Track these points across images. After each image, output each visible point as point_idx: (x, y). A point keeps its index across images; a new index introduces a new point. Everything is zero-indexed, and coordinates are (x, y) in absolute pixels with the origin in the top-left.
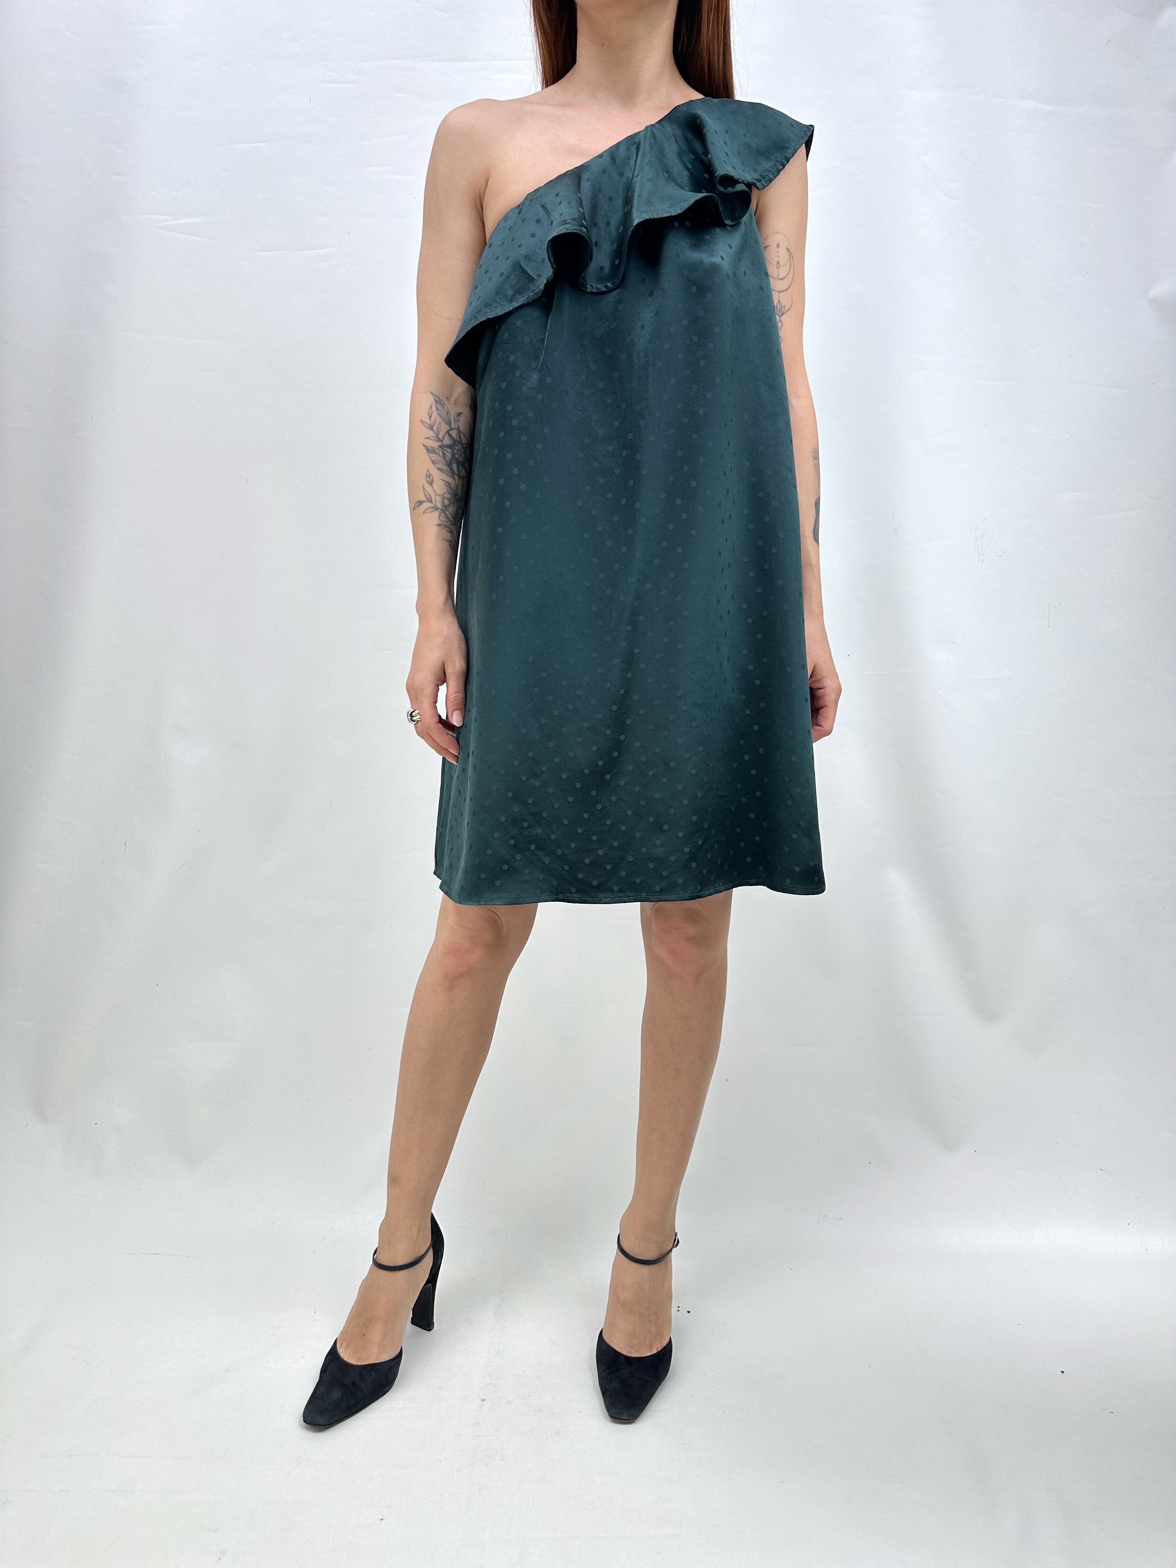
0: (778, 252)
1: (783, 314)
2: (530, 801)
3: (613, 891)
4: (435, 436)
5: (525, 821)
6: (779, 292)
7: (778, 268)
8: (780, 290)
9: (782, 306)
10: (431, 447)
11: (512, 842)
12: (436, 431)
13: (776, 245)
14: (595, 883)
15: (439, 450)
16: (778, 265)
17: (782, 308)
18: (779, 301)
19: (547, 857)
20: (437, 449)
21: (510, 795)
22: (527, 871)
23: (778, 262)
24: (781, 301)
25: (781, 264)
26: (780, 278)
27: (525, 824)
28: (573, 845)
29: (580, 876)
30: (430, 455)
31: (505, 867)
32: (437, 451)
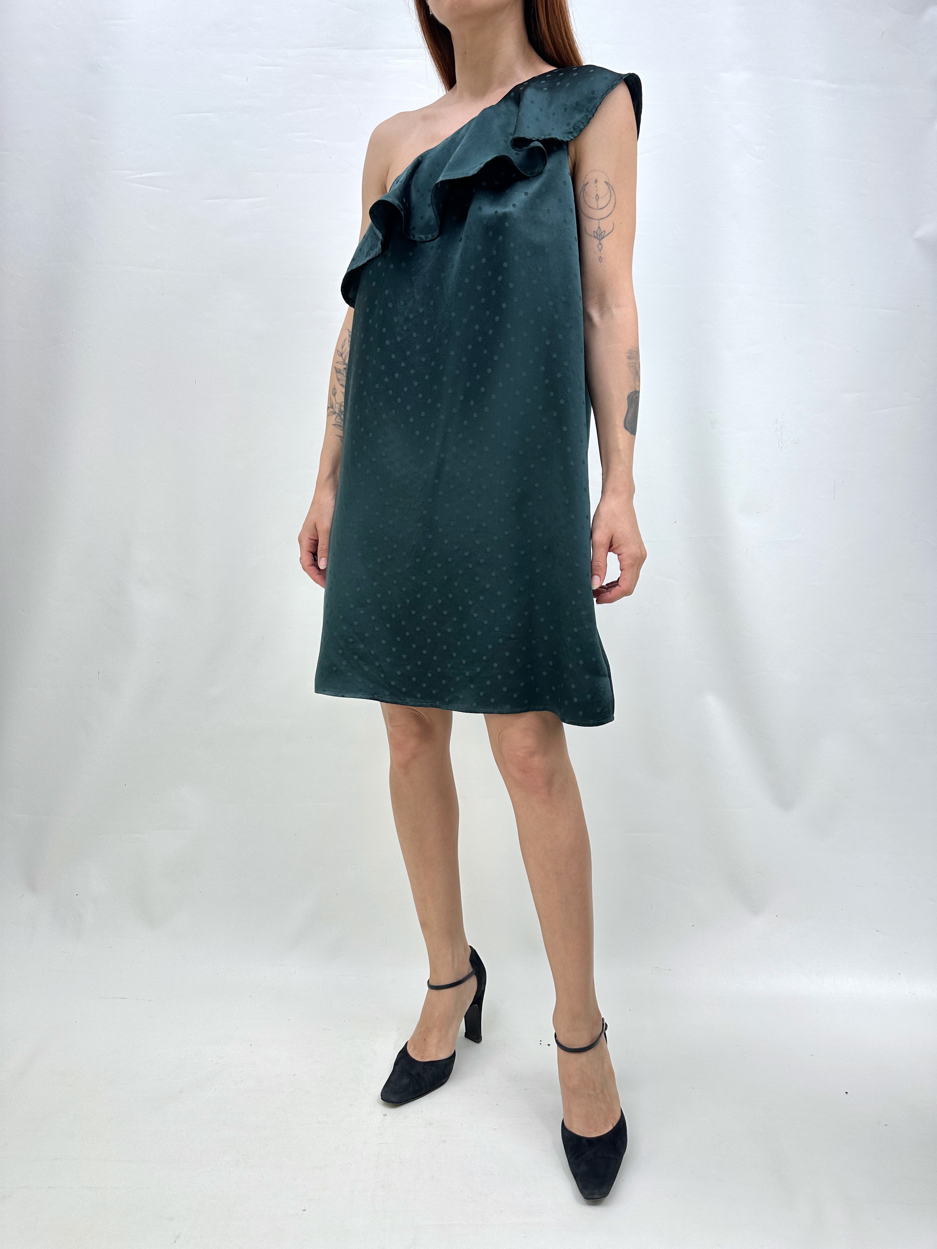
0: (596, 186)
1: (603, 238)
2: (356, 623)
3: (416, 697)
4: (343, 361)
5: (352, 638)
6: (599, 220)
7: (597, 200)
8: (599, 218)
9: (602, 231)
10: (339, 369)
11: (340, 652)
12: (344, 358)
13: (594, 181)
14: (404, 690)
15: (344, 371)
16: (597, 198)
17: (602, 233)
18: (599, 227)
19: (366, 666)
20: (342, 370)
21: (341, 617)
22: (350, 674)
23: (597, 195)
24: (600, 227)
25: (600, 196)
26: (600, 208)
27: (351, 640)
28: (388, 660)
29: (393, 683)
30: (337, 374)
31: (334, 669)
32: (342, 372)
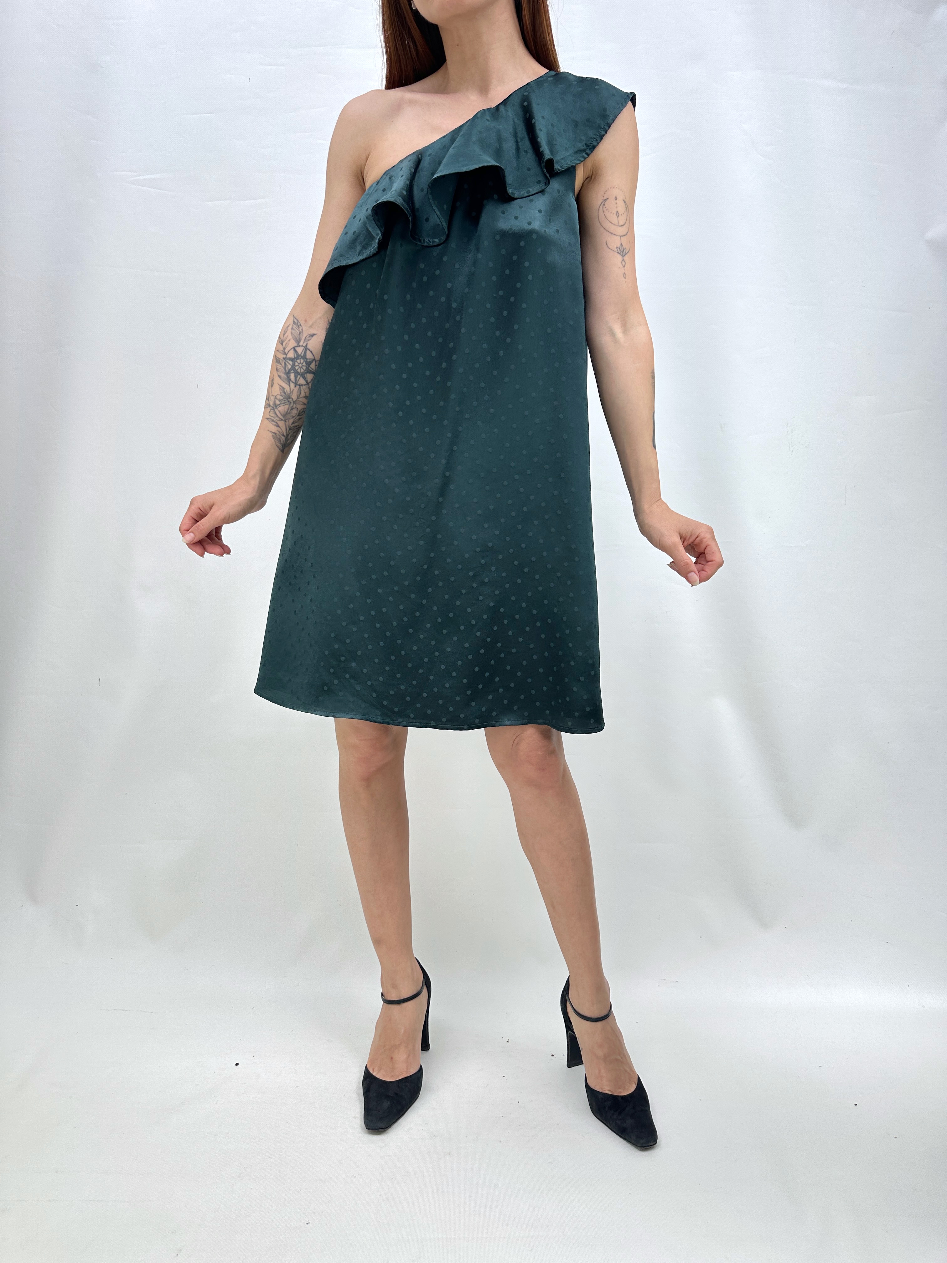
0: (616, 203)
2: (348, 641)
3: (408, 717)
4: (283, 349)
5: (344, 656)
7: (618, 217)
11: (332, 670)
12: (284, 346)
13: (614, 197)
14: (396, 709)
16: (618, 215)
19: (358, 685)
20: (281, 360)
21: (333, 635)
22: (341, 694)
23: (617, 212)
25: (620, 214)
26: (620, 225)
27: (343, 659)
28: (381, 679)
29: (385, 703)
31: (326, 688)
